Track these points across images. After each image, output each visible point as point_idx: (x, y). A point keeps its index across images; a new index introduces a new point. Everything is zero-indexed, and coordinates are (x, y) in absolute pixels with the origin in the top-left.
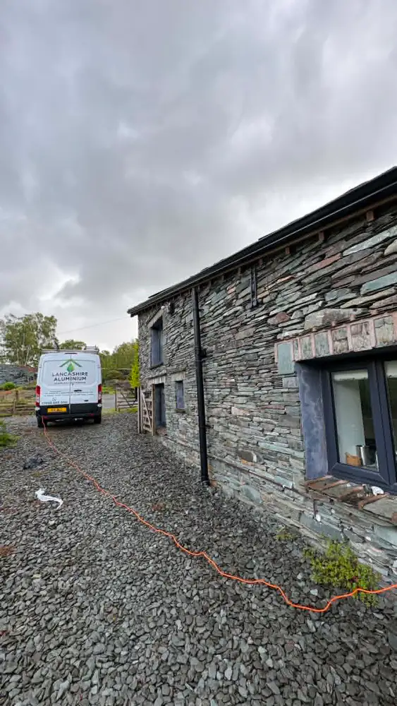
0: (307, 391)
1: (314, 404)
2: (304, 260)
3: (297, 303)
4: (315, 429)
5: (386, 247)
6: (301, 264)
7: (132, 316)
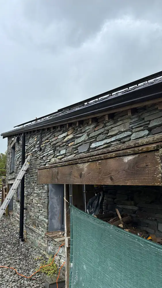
0: (53, 192)
1: (56, 198)
2: (51, 135)
3: (49, 153)
4: (55, 210)
5: (64, 139)
6: (50, 136)
7: (4, 138)
